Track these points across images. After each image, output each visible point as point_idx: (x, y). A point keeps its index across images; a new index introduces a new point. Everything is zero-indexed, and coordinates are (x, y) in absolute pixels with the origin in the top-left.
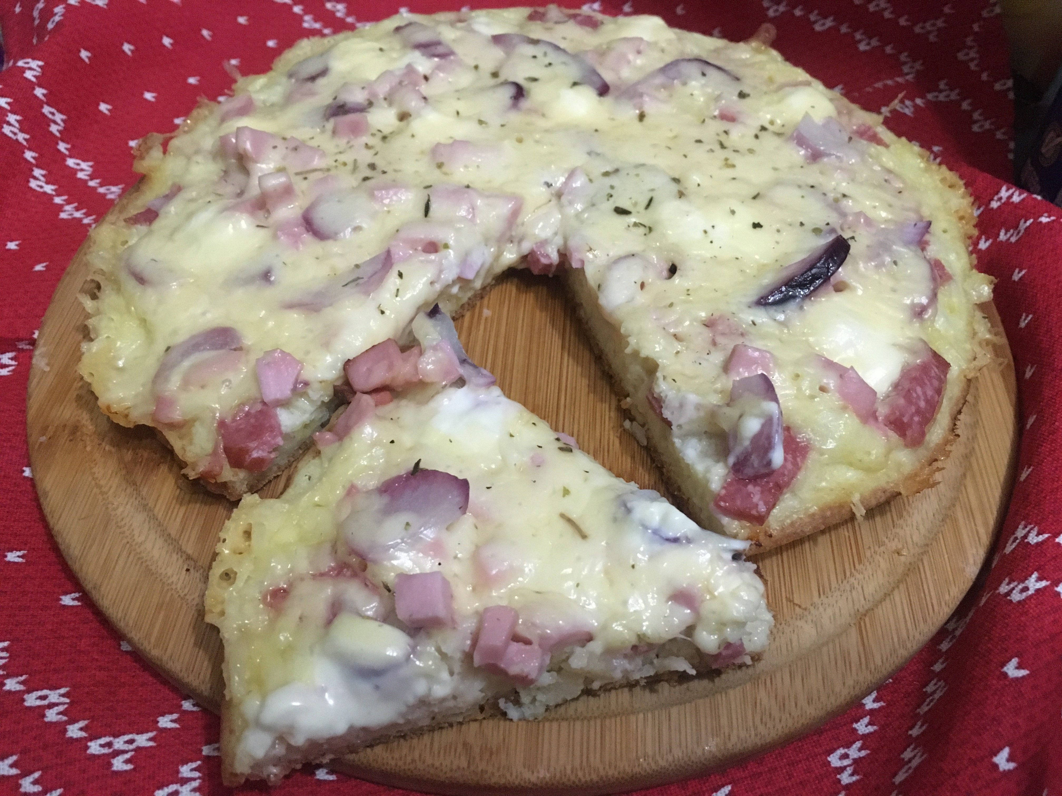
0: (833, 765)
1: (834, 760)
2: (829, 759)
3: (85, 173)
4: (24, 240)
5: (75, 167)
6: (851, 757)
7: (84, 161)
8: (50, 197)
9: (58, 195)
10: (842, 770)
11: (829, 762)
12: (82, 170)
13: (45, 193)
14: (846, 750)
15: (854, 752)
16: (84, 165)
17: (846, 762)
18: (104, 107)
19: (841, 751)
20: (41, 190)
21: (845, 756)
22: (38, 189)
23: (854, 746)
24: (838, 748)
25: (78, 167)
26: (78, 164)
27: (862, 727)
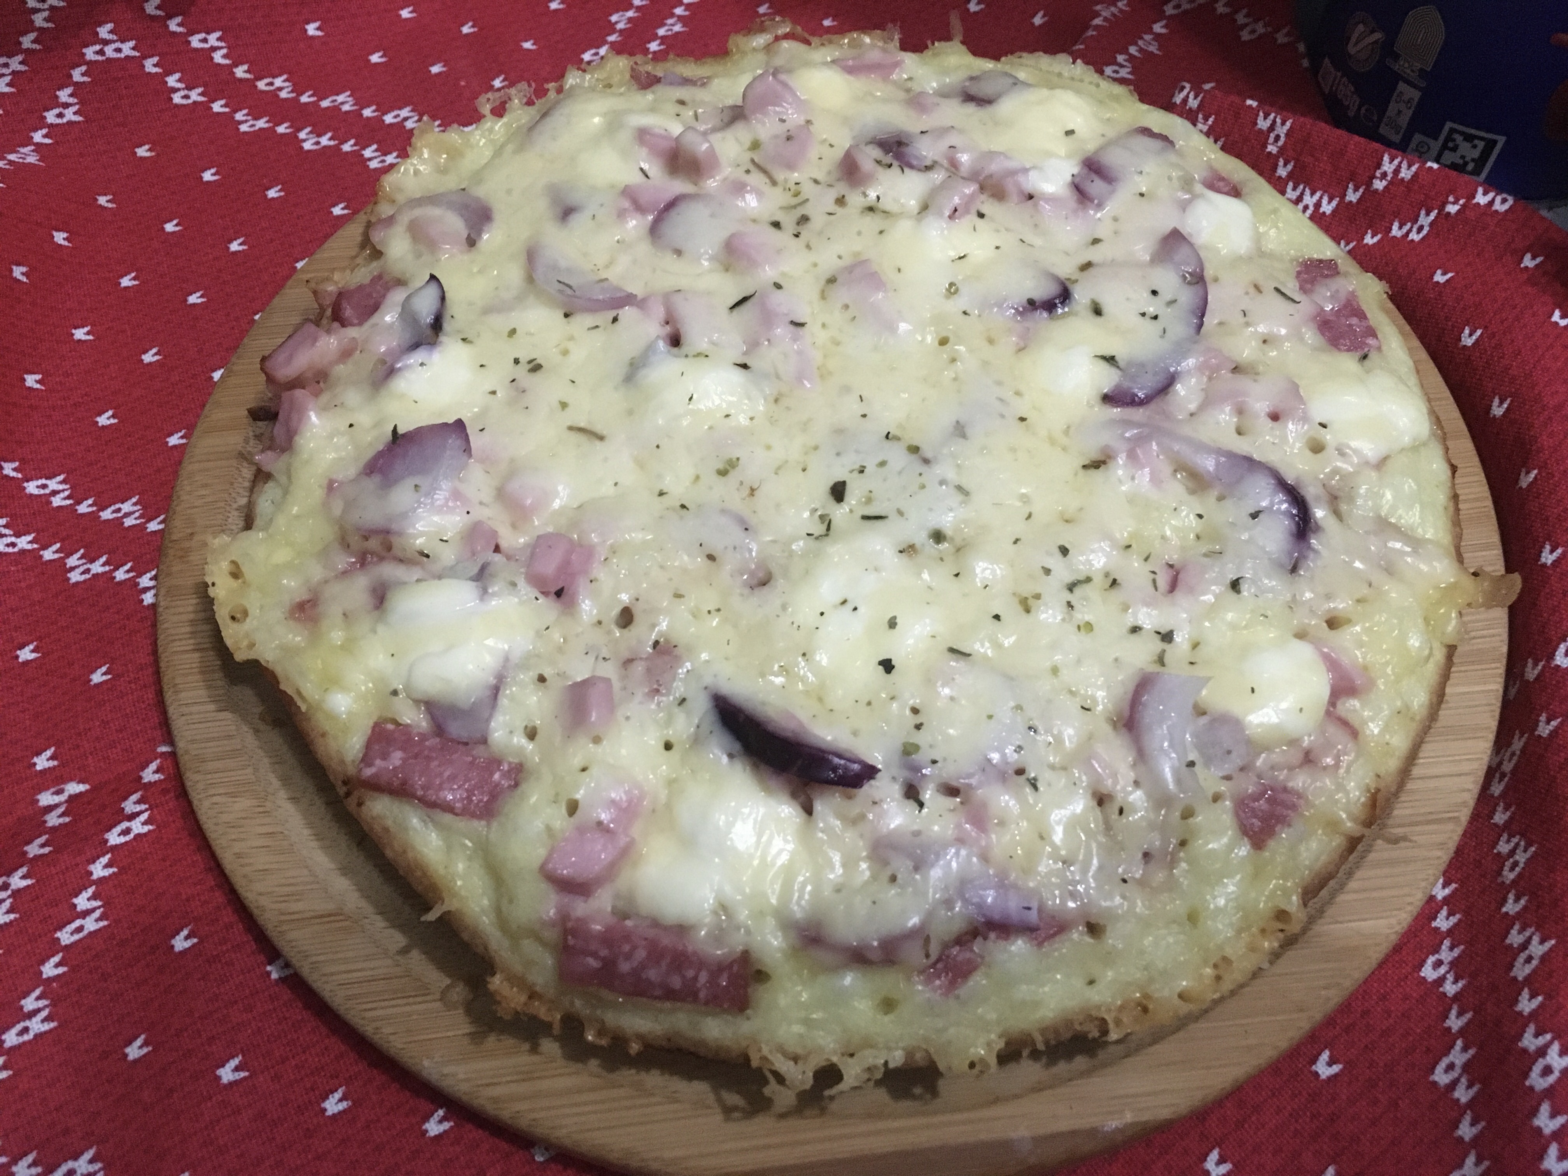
0: (1430, 980)
1: (1428, 972)
2: (1422, 975)
3: (62, 495)
4: (39, 639)
5: (42, 492)
6: (1446, 962)
7: (49, 478)
8: (35, 555)
9: (45, 547)
10: (1441, 980)
11: (1424, 978)
12: (55, 493)
13: (23, 552)
14: (1437, 956)
15: (1446, 954)
16: (53, 484)
17: (1442, 970)
18: (31, 380)
19: (1431, 960)
20: (16, 550)
21: (1438, 964)
22: (10, 550)
23: (1443, 947)
24: (1427, 957)
25: (47, 491)
26: (44, 486)
27: (1443, 922)
